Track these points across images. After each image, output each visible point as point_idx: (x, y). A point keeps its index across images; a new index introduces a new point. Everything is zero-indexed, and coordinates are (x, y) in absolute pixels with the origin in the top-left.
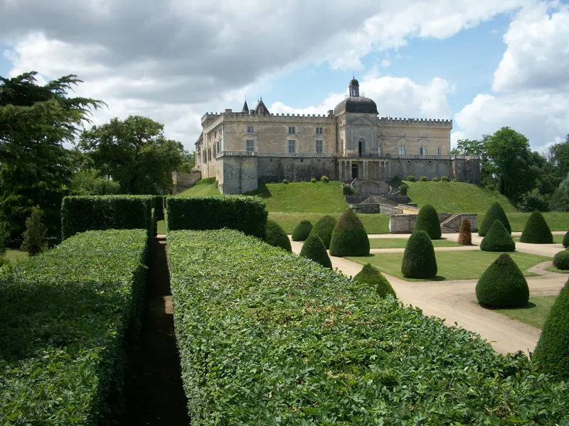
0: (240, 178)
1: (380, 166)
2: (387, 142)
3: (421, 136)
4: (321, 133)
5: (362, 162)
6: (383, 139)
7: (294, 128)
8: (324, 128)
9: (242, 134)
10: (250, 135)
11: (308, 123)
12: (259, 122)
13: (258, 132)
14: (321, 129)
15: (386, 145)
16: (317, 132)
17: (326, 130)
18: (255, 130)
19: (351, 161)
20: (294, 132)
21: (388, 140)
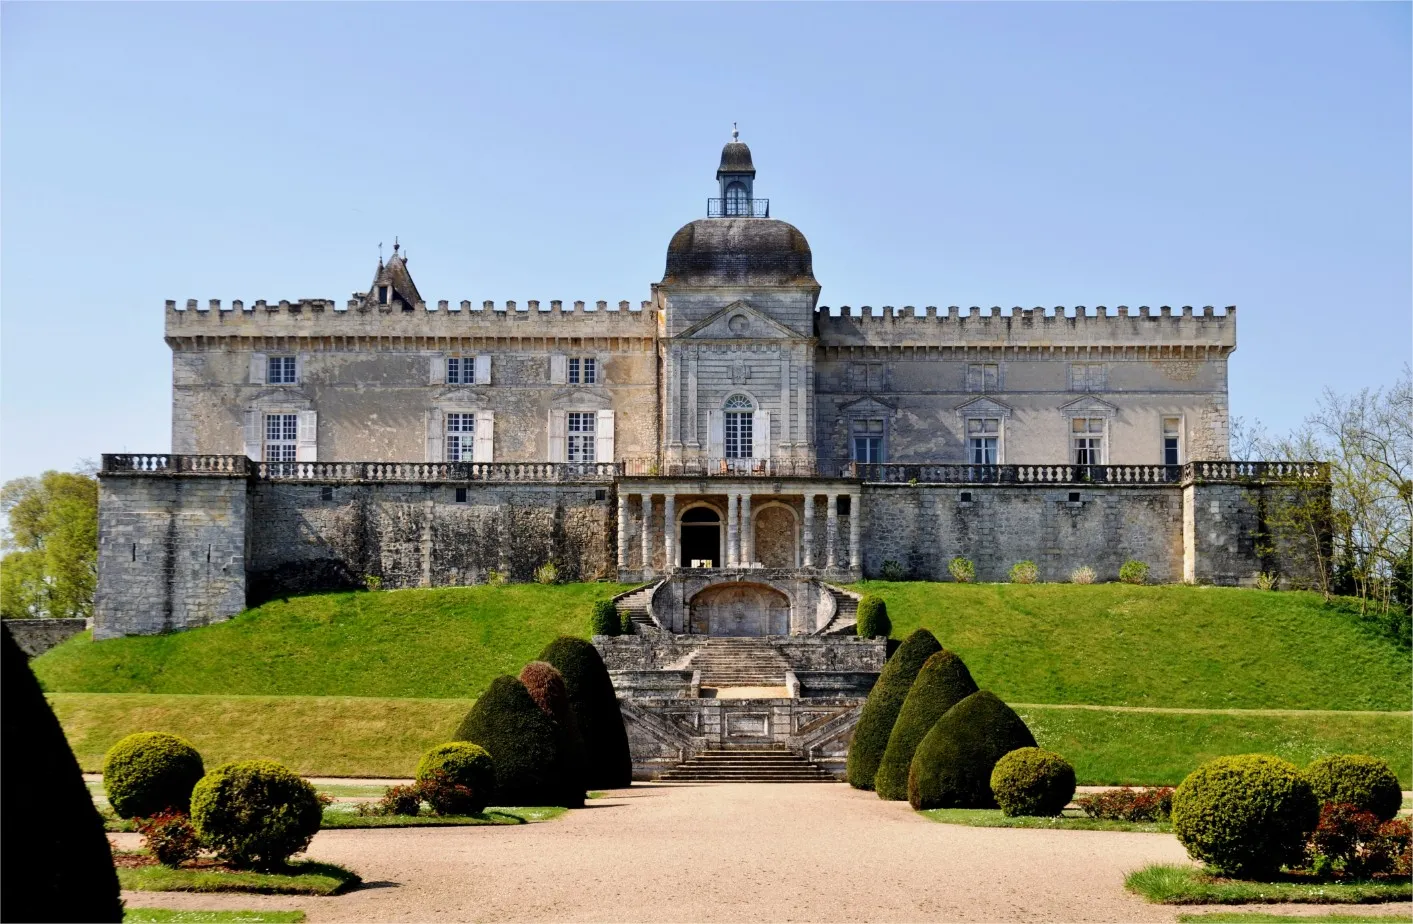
0: (170, 565)
1: (808, 513)
2: (913, 418)
3: (1077, 385)
4: (590, 378)
5: (723, 500)
6: (894, 407)
7: (469, 363)
8: (604, 357)
9: (246, 391)
10: (280, 396)
11: (526, 340)
12: (315, 339)
13: (316, 380)
14: (590, 362)
15: (906, 429)
16: (573, 377)
17: (611, 367)
18: (302, 370)
19: (670, 492)
20: (469, 376)
21: (914, 407)
